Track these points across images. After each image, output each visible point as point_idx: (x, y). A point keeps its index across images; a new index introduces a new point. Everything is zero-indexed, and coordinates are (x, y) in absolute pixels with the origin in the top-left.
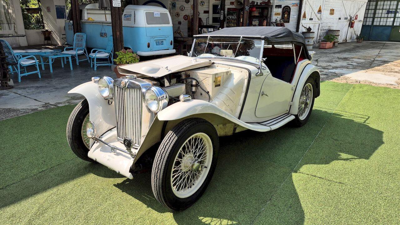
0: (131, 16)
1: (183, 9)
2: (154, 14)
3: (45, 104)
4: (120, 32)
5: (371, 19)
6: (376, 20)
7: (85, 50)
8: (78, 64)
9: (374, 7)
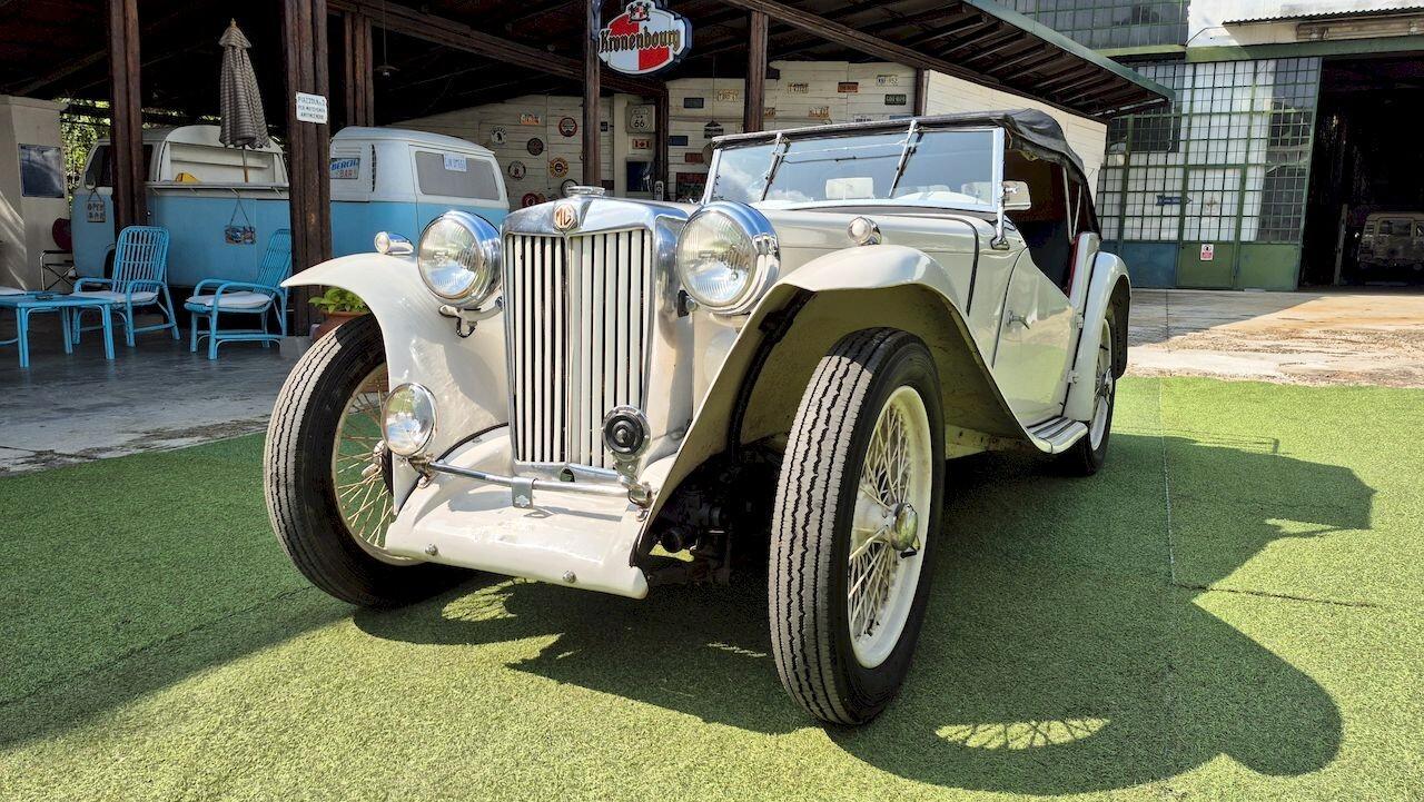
0: (358, 164)
1: (521, 172)
2: (447, 162)
3: (33, 454)
4: (321, 215)
5: (1115, 222)
6: (1128, 223)
7: (161, 291)
8: (132, 344)
9: (1118, 187)
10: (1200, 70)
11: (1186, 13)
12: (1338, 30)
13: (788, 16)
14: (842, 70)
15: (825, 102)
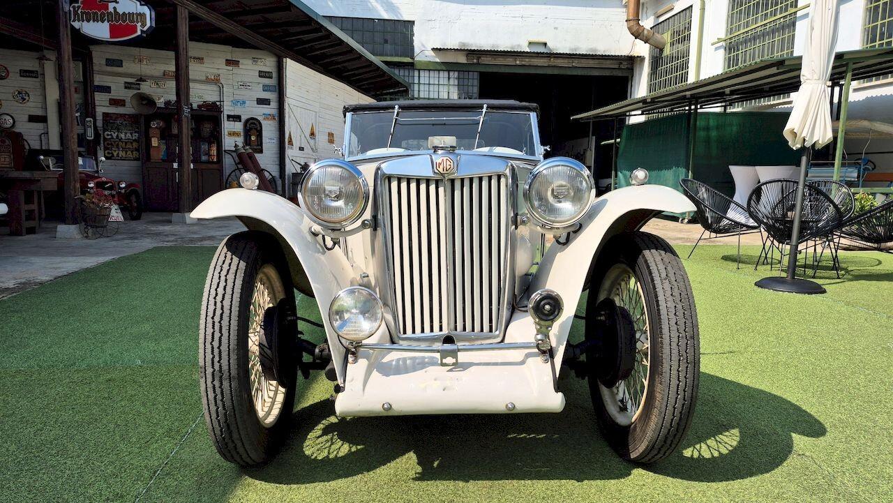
10: (422, 73)
11: (412, 41)
12: (485, 59)
13: (201, 12)
14: (227, 52)
15: (216, 71)
